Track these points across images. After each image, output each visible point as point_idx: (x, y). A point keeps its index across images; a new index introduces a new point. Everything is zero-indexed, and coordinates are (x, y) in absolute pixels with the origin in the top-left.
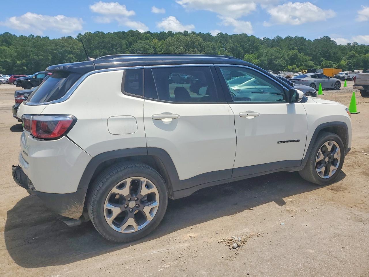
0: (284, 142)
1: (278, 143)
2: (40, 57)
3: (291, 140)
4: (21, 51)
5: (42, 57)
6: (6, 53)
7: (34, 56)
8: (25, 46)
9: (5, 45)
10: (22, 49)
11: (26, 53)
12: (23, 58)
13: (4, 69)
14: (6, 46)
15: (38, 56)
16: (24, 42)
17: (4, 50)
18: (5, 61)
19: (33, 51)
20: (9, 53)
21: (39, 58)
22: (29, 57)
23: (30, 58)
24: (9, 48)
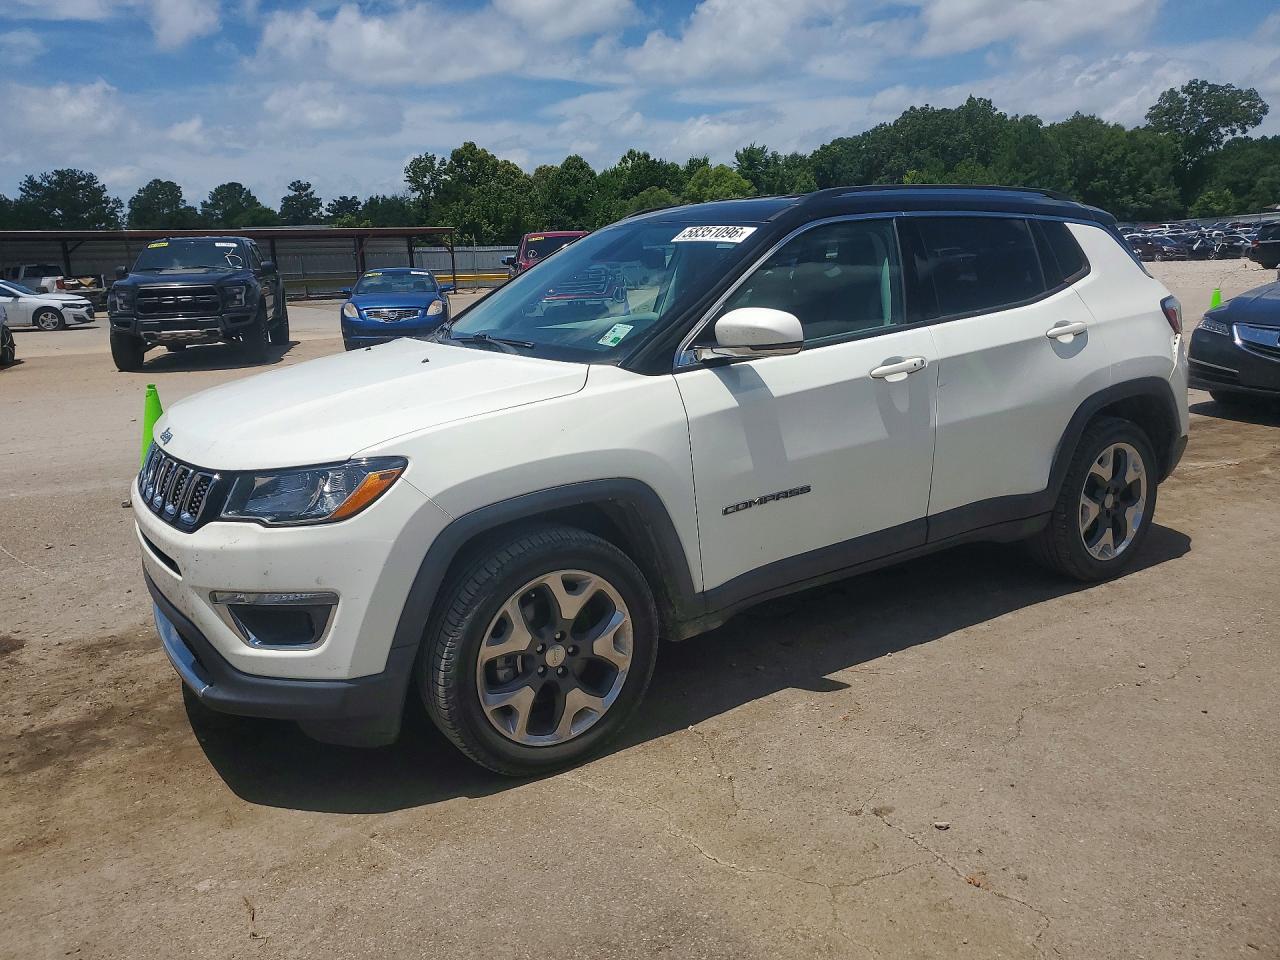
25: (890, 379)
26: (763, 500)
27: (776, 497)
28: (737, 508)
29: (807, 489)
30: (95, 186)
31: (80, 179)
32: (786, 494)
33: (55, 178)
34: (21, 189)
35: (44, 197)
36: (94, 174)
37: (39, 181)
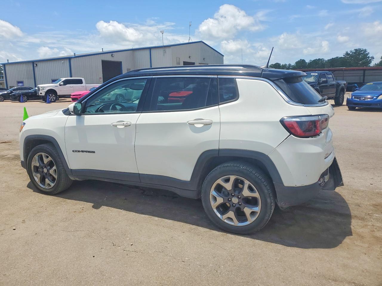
25: (118, 127)
26: (83, 151)
27: (86, 152)
28: (76, 151)
29: (94, 152)
30: (366, 53)
31: (362, 51)
32: (89, 152)
33: (354, 51)
34: (344, 55)
35: (349, 57)
36: (366, 49)
37: (349, 52)
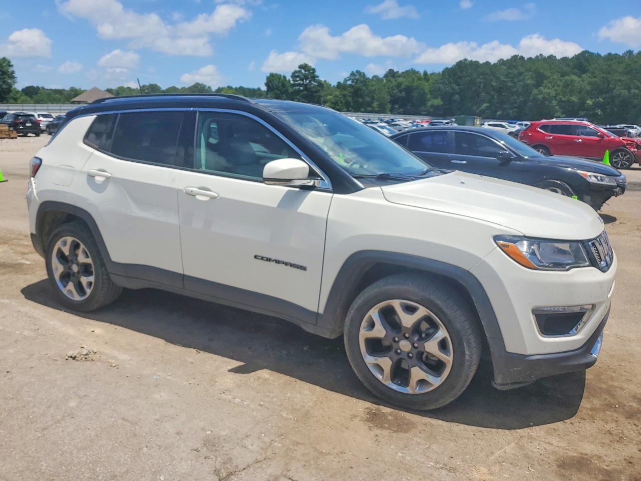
0: (269, 260)
1: (256, 257)
2: (633, 91)
3: (286, 260)
4: (599, 82)
5: (637, 91)
6: (574, 86)
7: (621, 89)
8: (609, 73)
9: (575, 74)
10: (603, 77)
11: (608, 85)
12: (601, 93)
13: (563, 114)
14: (577, 76)
15: (629, 89)
16: (610, 66)
17: (572, 81)
18: (569, 101)
19: (623, 81)
20: (579, 87)
21: (631, 94)
22: (612, 93)
23: (614, 94)
24: (582, 78)
